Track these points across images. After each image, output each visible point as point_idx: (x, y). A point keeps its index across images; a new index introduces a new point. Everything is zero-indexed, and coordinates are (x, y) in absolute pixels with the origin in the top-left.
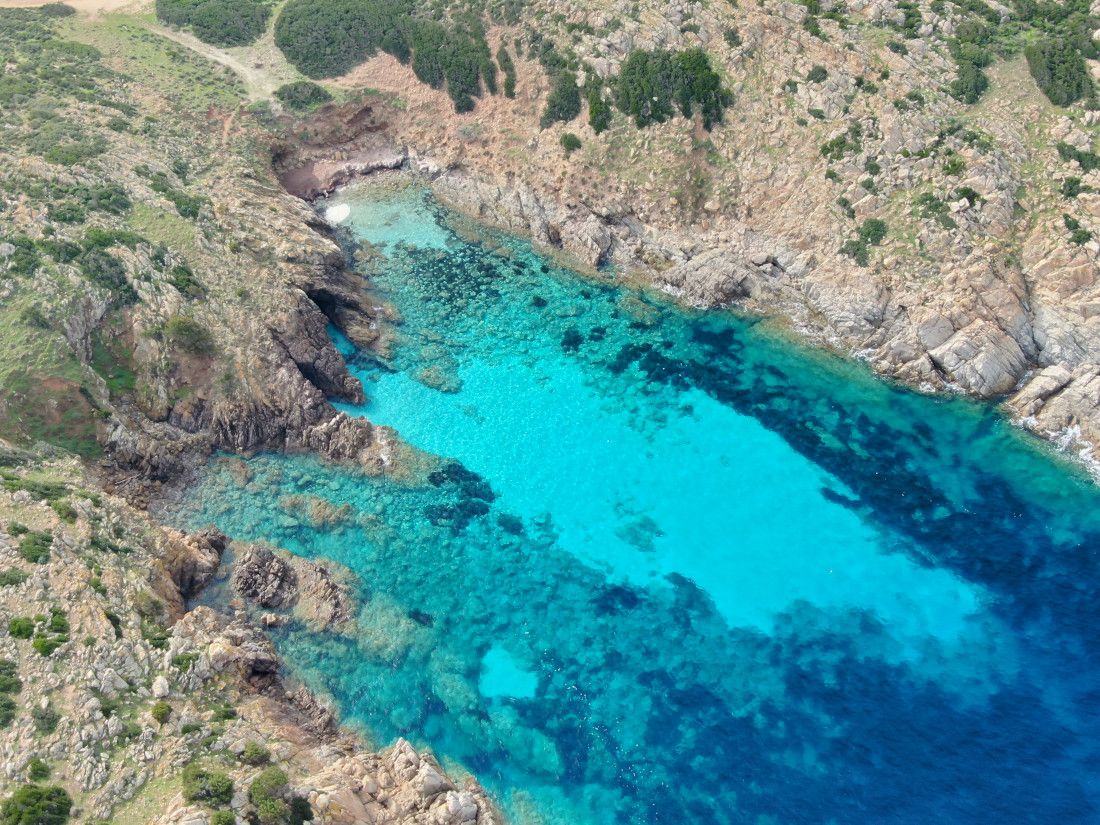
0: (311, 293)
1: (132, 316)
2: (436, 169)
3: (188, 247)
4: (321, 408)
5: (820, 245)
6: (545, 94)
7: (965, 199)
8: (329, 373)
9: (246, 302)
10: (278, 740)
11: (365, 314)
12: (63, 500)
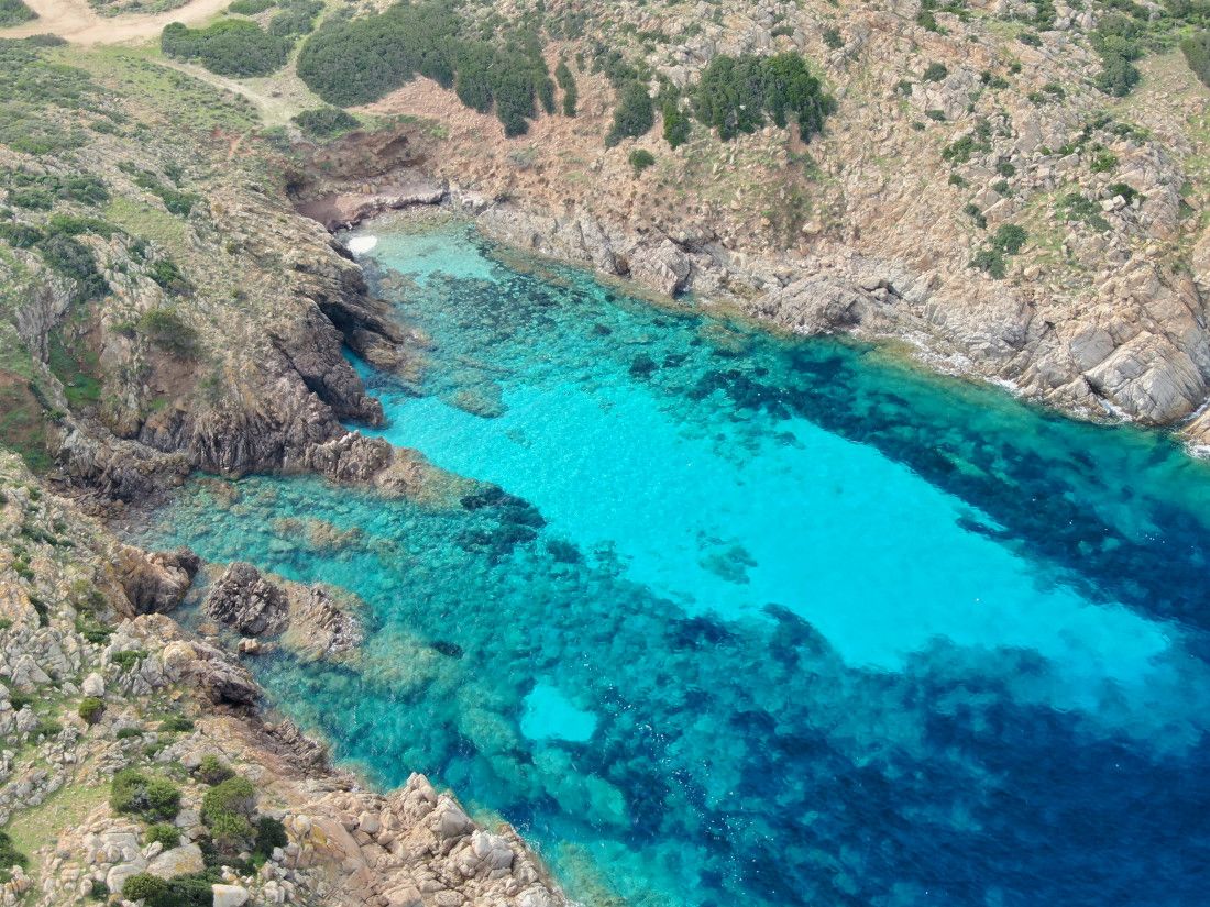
0: (325, 306)
1: (100, 310)
2: (481, 203)
3: (175, 243)
4: (329, 424)
5: (945, 262)
6: (611, 110)
7: (1120, 197)
8: (341, 390)
9: (243, 304)
10: (247, 761)
11: (390, 338)
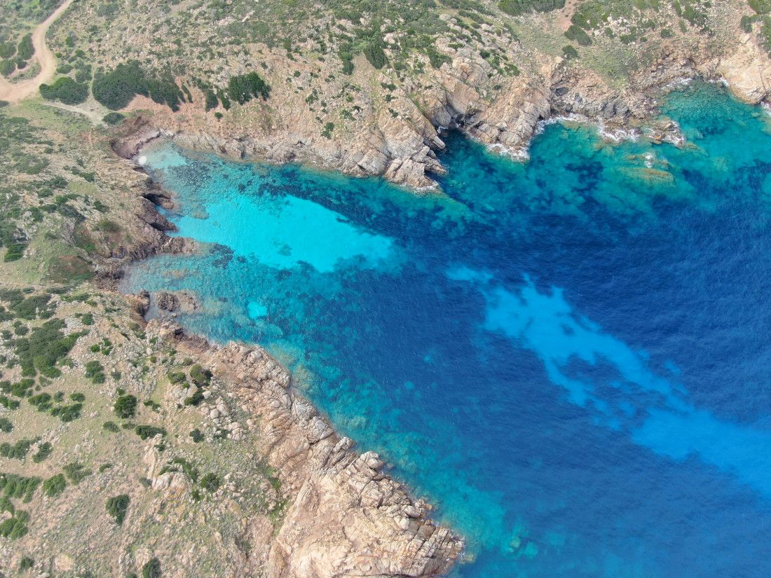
0: (145, 196)
1: (85, 225)
2: (173, 134)
3: (96, 193)
4: (164, 237)
5: (314, 134)
6: (204, 99)
7: (356, 110)
8: (162, 224)
9: (124, 208)
10: (193, 354)
11: (167, 198)
12: (89, 300)
